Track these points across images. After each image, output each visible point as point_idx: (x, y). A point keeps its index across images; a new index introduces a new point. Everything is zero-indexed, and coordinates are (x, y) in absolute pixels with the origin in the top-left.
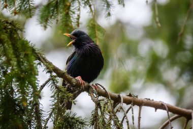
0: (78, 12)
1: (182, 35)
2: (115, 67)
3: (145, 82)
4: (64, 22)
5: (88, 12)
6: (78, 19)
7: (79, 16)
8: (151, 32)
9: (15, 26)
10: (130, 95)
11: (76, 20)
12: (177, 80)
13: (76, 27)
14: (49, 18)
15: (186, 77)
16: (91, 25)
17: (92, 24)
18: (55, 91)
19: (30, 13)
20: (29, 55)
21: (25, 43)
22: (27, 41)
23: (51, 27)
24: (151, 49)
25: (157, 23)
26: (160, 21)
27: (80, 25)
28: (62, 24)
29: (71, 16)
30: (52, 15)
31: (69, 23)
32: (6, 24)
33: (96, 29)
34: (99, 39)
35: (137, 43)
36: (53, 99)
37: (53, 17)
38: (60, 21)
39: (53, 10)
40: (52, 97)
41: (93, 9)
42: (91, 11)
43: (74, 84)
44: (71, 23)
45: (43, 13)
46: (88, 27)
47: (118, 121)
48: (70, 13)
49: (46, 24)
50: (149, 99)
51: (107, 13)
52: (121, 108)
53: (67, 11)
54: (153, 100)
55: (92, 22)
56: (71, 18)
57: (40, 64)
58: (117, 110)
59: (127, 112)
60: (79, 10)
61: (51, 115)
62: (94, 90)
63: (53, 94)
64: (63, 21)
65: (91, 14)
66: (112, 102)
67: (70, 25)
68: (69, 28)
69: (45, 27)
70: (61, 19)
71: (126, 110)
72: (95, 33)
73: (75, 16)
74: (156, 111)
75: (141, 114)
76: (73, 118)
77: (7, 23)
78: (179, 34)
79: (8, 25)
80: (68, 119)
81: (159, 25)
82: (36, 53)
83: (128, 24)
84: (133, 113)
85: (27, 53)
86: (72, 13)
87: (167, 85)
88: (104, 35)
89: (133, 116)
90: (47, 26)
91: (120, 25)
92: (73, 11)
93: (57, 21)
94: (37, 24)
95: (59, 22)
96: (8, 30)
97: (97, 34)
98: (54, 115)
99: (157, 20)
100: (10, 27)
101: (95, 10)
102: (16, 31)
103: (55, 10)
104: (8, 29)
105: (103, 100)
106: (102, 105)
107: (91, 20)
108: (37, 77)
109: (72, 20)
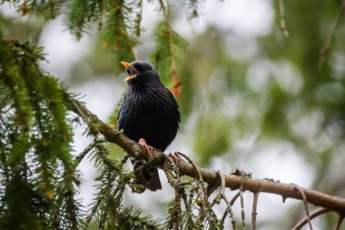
0: (138, 10)
1: (328, 52)
2: (204, 110)
3: (258, 139)
4: (113, 28)
5: (155, 10)
6: (138, 22)
7: (139, 16)
8: (270, 48)
9: (31, 52)
10: (237, 173)
11: (134, 23)
12: (318, 135)
13: (135, 36)
14: (86, 19)
15: (334, 130)
16: (161, 34)
17: (163, 31)
18: (103, 168)
19: (52, 10)
20: (58, 106)
21: (50, 82)
22: (53, 78)
23: (89, 34)
24: (271, 78)
25: (282, 30)
26: (288, 28)
27: (141, 33)
28: (108, 31)
29: (125, 16)
30: (92, 15)
31: (121, 29)
32: (14, 48)
33: (170, 41)
34: (176, 59)
35: (244, 68)
36: (100, 183)
37: (92, 18)
38: (105, 25)
39: (93, 5)
40: (97, 179)
41: (165, 4)
42: (162, 7)
43: (137, 153)
44: (125, 30)
45: (75, 10)
46: (155, 37)
47: (217, 221)
48: (125, 10)
49: (81, 29)
50: (272, 180)
51: (191, 11)
52: (222, 197)
53: (118, 7)
54: (278, 181)
55: (163, 27)
56: (125, 20)
57: (77, 120)
58: (215, 201)
59: (232, 203)
60: (140, 5)
61: (94, 211)
62: (173, 164)
63: (100, 174)
64: (110, 26)
65: (162, 13)
66: (206, 185)
67: (123, 32)
68: (121, 38)
69: (79, 36)
70: (108, 22)
71: (229, 200)
72: (169, 48)
73: (133, 16)
74: (284, 201)
75: (257, 208)
76: (136, 219)
77: (17, 45)
78: (322, 51)
79: (19, 49)
80: (126, 220)
81: (286, 33)
82: (70, 102)
83: (229, 32)
84: (242, 207)
85: (54, 101)
86: (126, 11)
87: (299, 143)
88: (184, 51)
89: (243, 212)
90: (82, 33)
91: (214, 35)
92: (129, 7)
93: (100, 25)
94: (64, 30)
95: (103, 27)
96: (20, 59)
97: (172, 50)
98: (100, 211)
99: (283, 24)
100: (22, 53)
101: (168, 6)
102: (33, 60)
103: (97, 5)
104: (19, 56)
105: (189, 184)
106: (187, 192)
107: (161, 24)
108: (71, 144)
109: (128, 24)
